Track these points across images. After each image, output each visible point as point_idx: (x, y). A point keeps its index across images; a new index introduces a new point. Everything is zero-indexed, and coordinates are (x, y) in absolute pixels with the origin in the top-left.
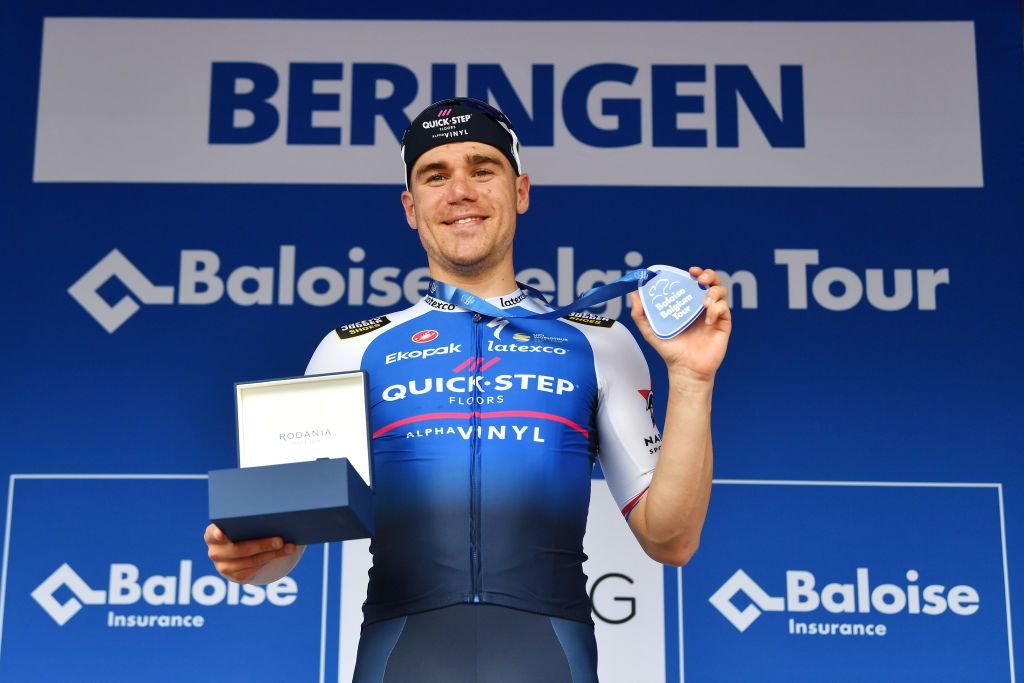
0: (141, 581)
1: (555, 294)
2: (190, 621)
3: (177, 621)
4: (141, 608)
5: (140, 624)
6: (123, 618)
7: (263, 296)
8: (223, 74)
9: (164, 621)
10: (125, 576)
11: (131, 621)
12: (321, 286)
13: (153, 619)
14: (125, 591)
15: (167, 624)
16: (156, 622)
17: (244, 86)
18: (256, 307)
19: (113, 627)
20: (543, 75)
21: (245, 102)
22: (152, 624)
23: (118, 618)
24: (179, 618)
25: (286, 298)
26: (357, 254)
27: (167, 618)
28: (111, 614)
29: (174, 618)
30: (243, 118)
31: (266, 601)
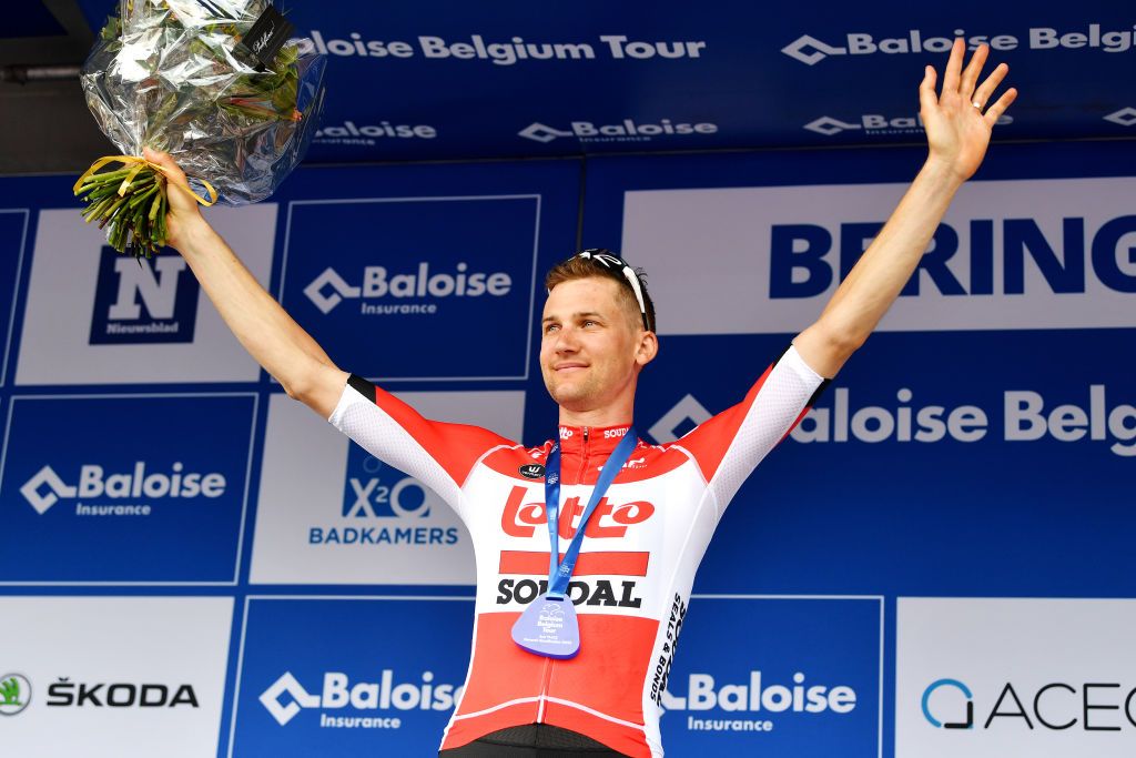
0: (716, 690)
1: (1088, 428)
2: (760, 726)
3: (749, 725)
4: (717, 713)
5: (717, 728)
6: (701, 722)
7: (820, 434)
8: (782, 236)
9: (738, 726)
10: (702, 685)
11: (709, 725)
12: (873, 424)
13: (727, 723)
14: (702, 699)
15: (740, 728)
16: (730, 726)
17: (801, 246)
18: (814, 443)
19: (693, 730)
20: (1073, 228)
21: (801, 260)
22: (727, 728)
23: (696, 722)
24: (751, 723)
25: (841, 436)
26: (905, 395)
27: (740, 723)
28: (691, 719)
29: (746, 723)
30: (800, 275)
31: (828, 709)
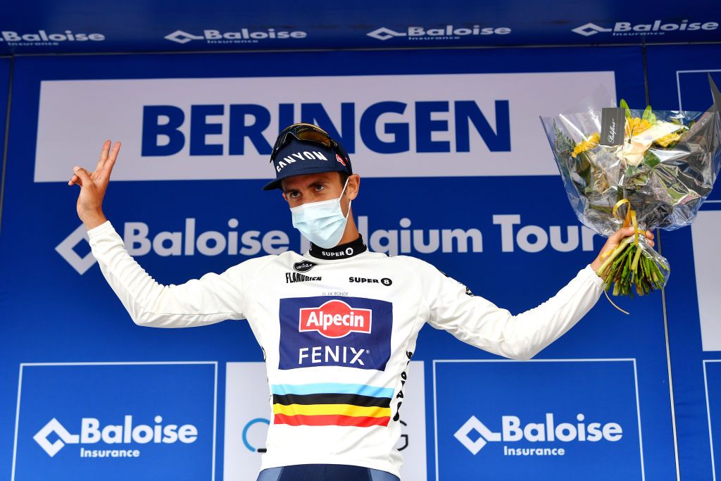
0: (101, 429)
2: (131, 453)
3: (123, 453)
4: (101, 445)
5: (100, 456)
6: (90, 452)
7: (175, 250)
8: (151, 113)
9: (115, 454)
10: (91, 426)
11: (95, 454)
12: (211, 243)
13: (108, 452)
14: (91, 435)
15: (117, 455)
16: (110, 454)
18: (171, 257)
19: (84, 458)
20: (348, 109)
21: (164, 130)
22: (107, 455)
23: (86, 452)
24: (124, 452)
25: (189, 251)
26: (233, 223)
28: (82, 450)
29: (121, 452)
30: (163, 140)
31: (178, 440)
